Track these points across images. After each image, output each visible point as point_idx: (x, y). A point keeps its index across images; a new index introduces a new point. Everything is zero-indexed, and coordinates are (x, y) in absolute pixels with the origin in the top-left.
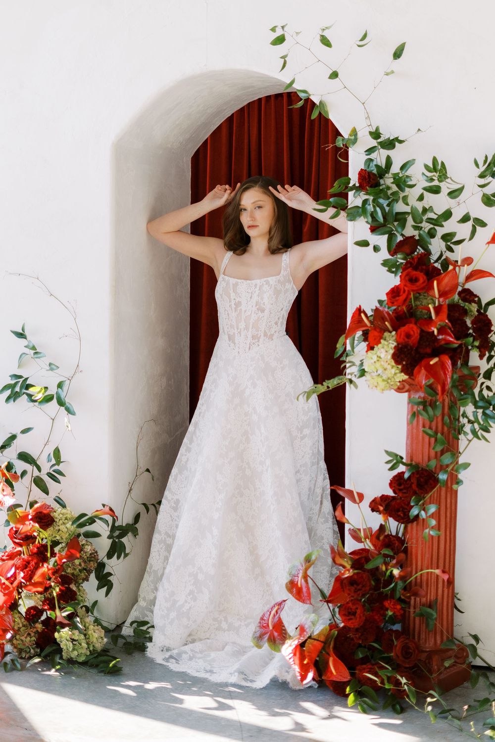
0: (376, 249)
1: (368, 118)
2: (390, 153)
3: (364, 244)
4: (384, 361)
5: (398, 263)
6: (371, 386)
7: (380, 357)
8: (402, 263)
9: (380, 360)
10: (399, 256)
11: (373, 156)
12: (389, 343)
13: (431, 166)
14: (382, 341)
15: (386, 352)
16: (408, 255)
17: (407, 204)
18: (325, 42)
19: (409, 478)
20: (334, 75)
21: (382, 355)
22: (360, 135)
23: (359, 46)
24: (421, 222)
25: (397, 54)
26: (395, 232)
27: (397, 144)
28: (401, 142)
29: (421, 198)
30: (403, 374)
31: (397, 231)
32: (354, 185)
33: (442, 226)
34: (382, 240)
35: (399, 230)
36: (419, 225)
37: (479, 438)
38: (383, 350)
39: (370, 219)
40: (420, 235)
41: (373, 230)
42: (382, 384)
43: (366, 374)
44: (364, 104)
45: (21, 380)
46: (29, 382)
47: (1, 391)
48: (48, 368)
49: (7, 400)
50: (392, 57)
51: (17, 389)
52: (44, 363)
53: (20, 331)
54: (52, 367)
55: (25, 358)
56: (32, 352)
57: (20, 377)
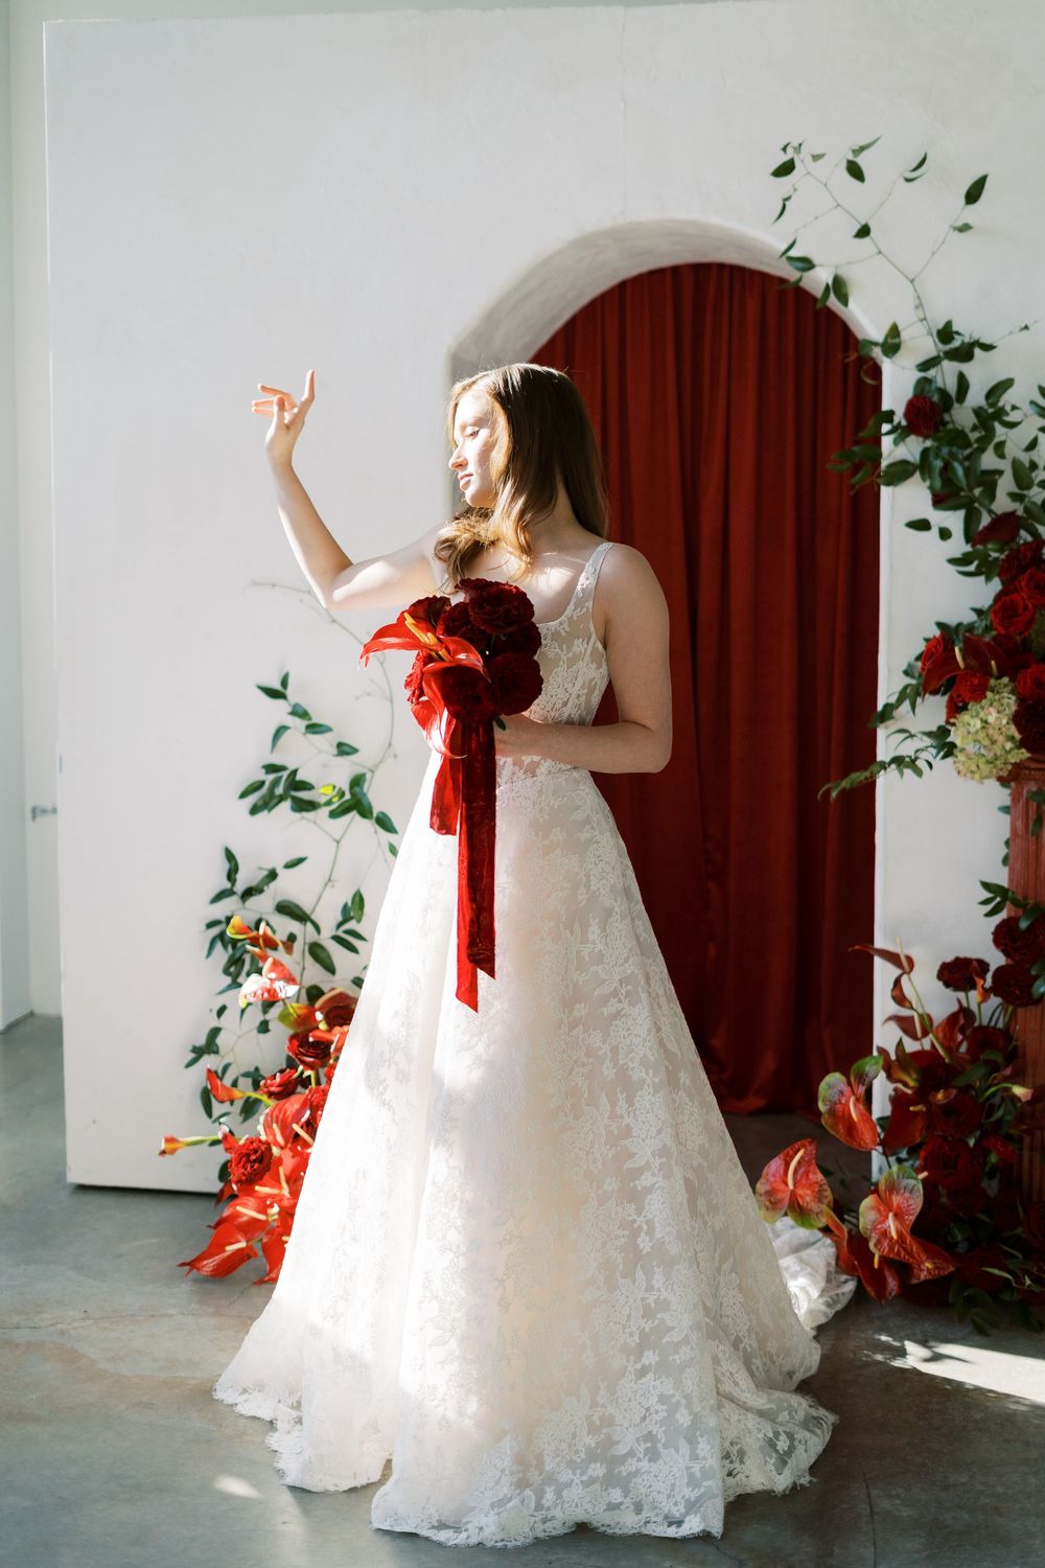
0: (945, 534)
1: (919, 306)
2: (965, 368)
3: (922, 525)
4: (994, 728)
5: (990, 559)
6: (962, 773)
7: (986, 722)
8: (997, 559)
9: (987, 726)
10: (990, 546)
11: (931, 373)
12: (1003, 698)
14: (989, 694)
15: (999, 712)
16: (1007, 543)
17: (1002, 456)
18: (855, 171)
19: (1029, 928)
20: (864, 232)
21: (991, 719)
22: (905, 335)
23: (908, 180)
24: (1029, 487)
25: (974, 194)
26: (976, 505)
27: (977, 351)
28: (987, 348)
29: (1033, 445)
30: (1023, 750)
31: (981, 504)
32: (900, 423)
34: (954, 520)
35: (986, 502)
36: (1025, 492)
38: (991, 709)
39: (938, 484)
40: (1026, 510)
41: (939, 501)
42: (985, 768)
43: (956, 752)
44: (912, 281)
45: (285, 774)
46: (299, 777)
47: (243, 795)
48: (335, 751)
49: (254, 810)
50: (963, 201)
51: (279, 790)
52: (326, 743)
53: (277, 686)
54: (344, 749)
55: (286, 737)
56: (301, 724)
57: (283, 768)
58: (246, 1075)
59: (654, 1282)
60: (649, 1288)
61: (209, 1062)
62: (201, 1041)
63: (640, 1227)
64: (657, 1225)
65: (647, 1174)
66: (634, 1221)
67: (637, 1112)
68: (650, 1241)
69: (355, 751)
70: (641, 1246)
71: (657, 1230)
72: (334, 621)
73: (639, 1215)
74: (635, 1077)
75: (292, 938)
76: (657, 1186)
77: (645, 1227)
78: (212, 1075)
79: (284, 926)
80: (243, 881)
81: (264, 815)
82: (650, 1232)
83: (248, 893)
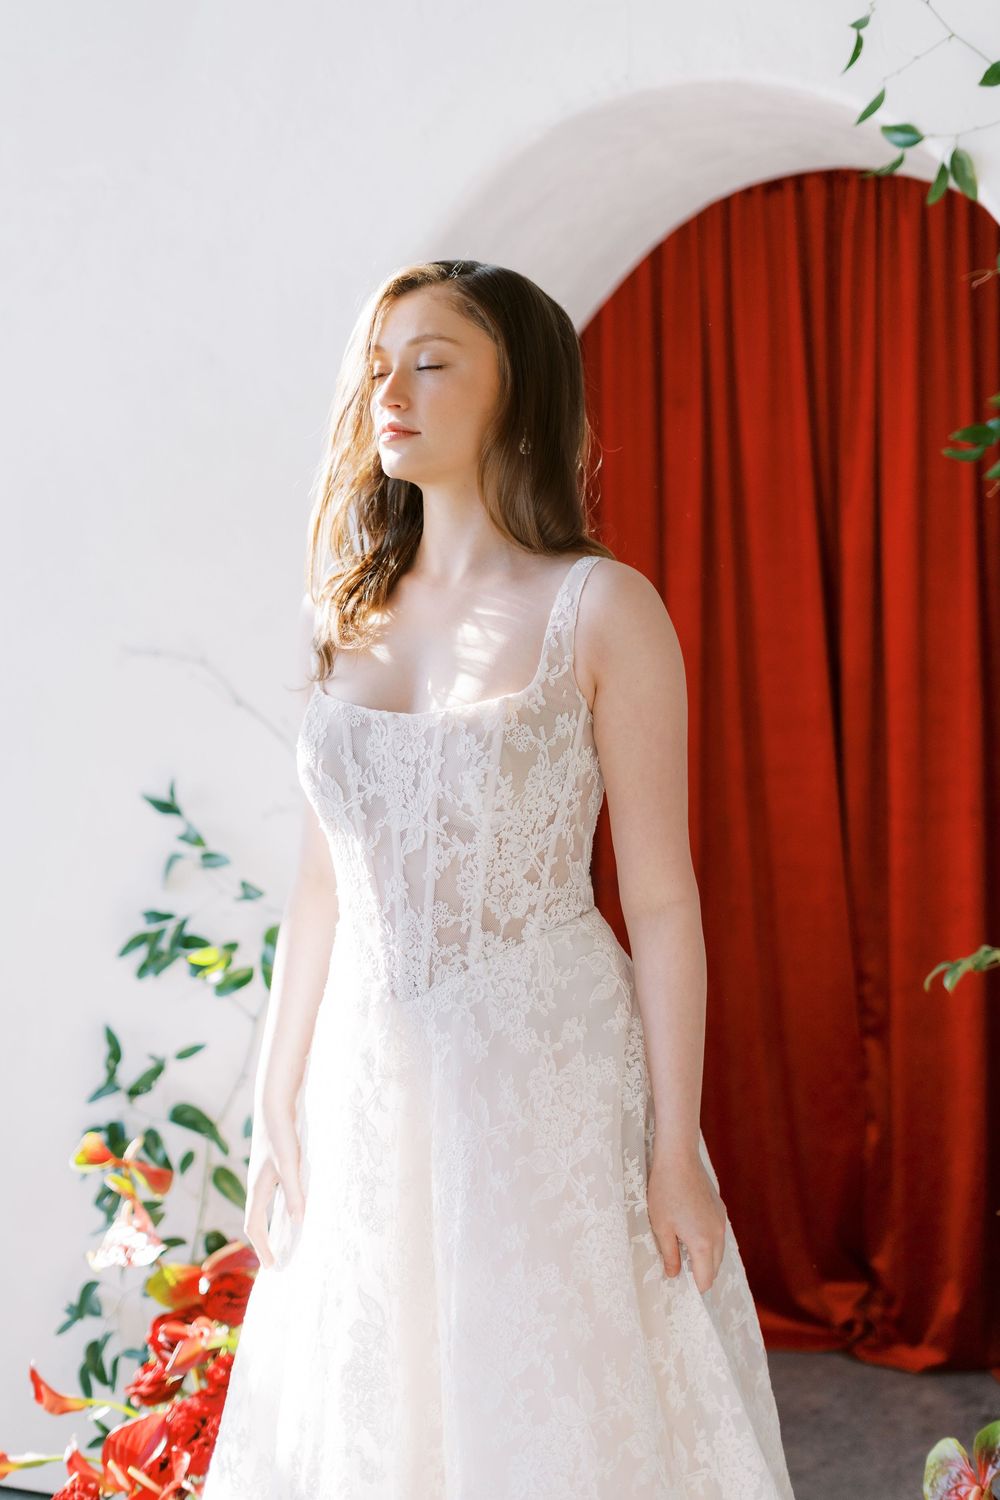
45: (170, 927)
46: (189, 930)
47: (125, 951)
48: (238, 892)
49: (142, 971)
51: (165, 944)
52: (227, 880)
53: (164, 796)
54: (249, 893)
55: (179, 866)
56: (196, 852)
57: (168, 917)
58: (130, 1353)
61: (88, 1329)
62: (75, 1299)
69: (260, 894)
72: (239, 702)
75: (188, 1160)
78: (95, 1349)
79: (177, 1141)
80: (128, 1073)
81: (150, 979)
83: (134, 1093)
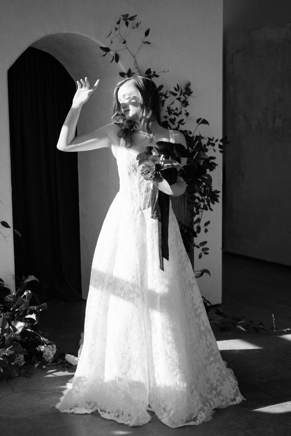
1: (136, 63)
13: (177, 88)
20: (125, 42)
22: (132, 72)
23: (134, 28)
24: (171, 114)
25: (147, 33)
28: (156, 76)
29: (172, 103)
33: (178, 116)
37: (207, 210)
44: (134, 57)
50: (144, 35)
59: (208, 338)
60: (207, 340)
63: (200, 324)
64: (205, 322)
65: (199, 309)
66: (199, 323)
67: (194, 292)
68: (204, 327)
70: (202, 329)
71: (205, 324)
73: (200, 321)
74: (192, 283)
76: (203, 311)
77: (202, 324)
82: (204, 325)
